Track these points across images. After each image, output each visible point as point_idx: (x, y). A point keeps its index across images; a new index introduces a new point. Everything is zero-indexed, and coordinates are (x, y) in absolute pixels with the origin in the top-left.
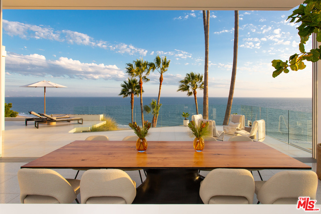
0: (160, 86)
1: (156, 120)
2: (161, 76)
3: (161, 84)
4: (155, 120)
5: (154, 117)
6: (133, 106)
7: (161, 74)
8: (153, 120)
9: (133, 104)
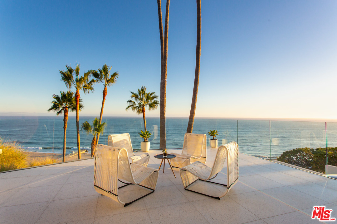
0: (103, 101)
1: (97, 142)
2: (105, 89)
3: (104, 99)
4: (95, 142)
5: (94, 139)
6: (67, 125)
7: (105, 86)
8: (93, 142)
9: (67, 123)
